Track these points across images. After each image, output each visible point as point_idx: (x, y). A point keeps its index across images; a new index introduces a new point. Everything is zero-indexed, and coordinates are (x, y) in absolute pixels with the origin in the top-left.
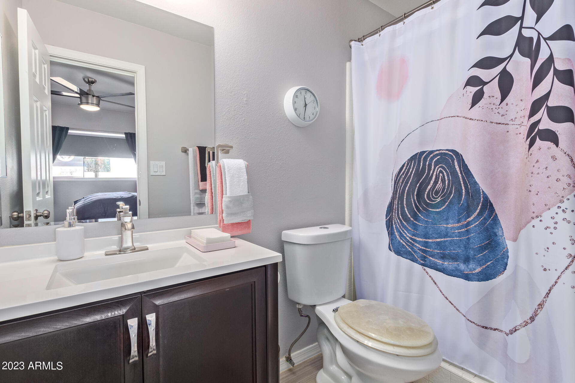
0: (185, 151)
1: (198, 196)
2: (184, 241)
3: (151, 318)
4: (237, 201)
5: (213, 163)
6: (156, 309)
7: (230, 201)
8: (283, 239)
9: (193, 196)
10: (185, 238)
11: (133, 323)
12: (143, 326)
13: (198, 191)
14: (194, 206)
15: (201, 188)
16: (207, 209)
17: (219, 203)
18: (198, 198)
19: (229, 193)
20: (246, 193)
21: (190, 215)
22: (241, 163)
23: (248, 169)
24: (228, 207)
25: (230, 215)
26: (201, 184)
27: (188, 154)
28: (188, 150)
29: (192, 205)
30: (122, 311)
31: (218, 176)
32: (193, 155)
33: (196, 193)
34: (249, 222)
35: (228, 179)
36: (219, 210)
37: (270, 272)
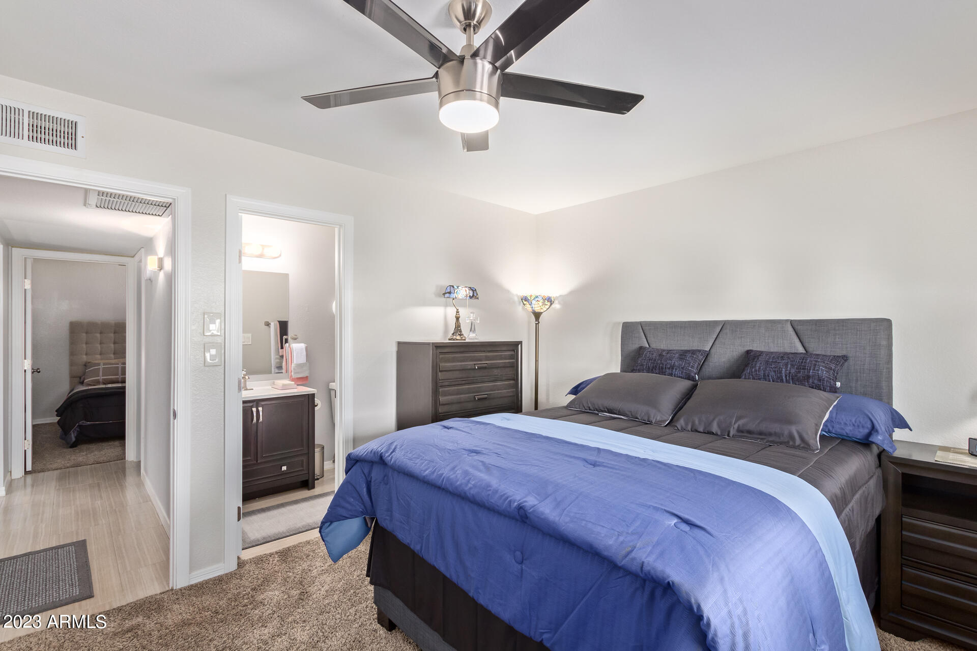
0: (268, 324)
1: (278, 360)
2: (270, 387)
3: (260, 409)
4: (300, 366)
5: (287, 344)
6: (262, 406)
7: (296, 366)
8: (330, 388)
9: (274, 360)
10: (271, 385)
11: (254, 409)
12: (258, 411)
13: (278, 357)
14: (274, 369)
15: (281, 354)
16: (284, 371)
17: (290, 365)
18: (278, 362)
19: (295, 362)
20: (305, 362)
21: (271, 373)
22: (303, 346)
23: (307, 348)
24: (294, 369)
25: (295, 373)
26: (280, 350)
27: (270, 327)
28: (270, 324)
29: (273, 368)
30: (251, 404)
31: (290, 352)
32: (274, 329)
33: (276, 359)
34: (307, 377)
35: (295, 354)
36: (290, 370)
37: (310, 397)
